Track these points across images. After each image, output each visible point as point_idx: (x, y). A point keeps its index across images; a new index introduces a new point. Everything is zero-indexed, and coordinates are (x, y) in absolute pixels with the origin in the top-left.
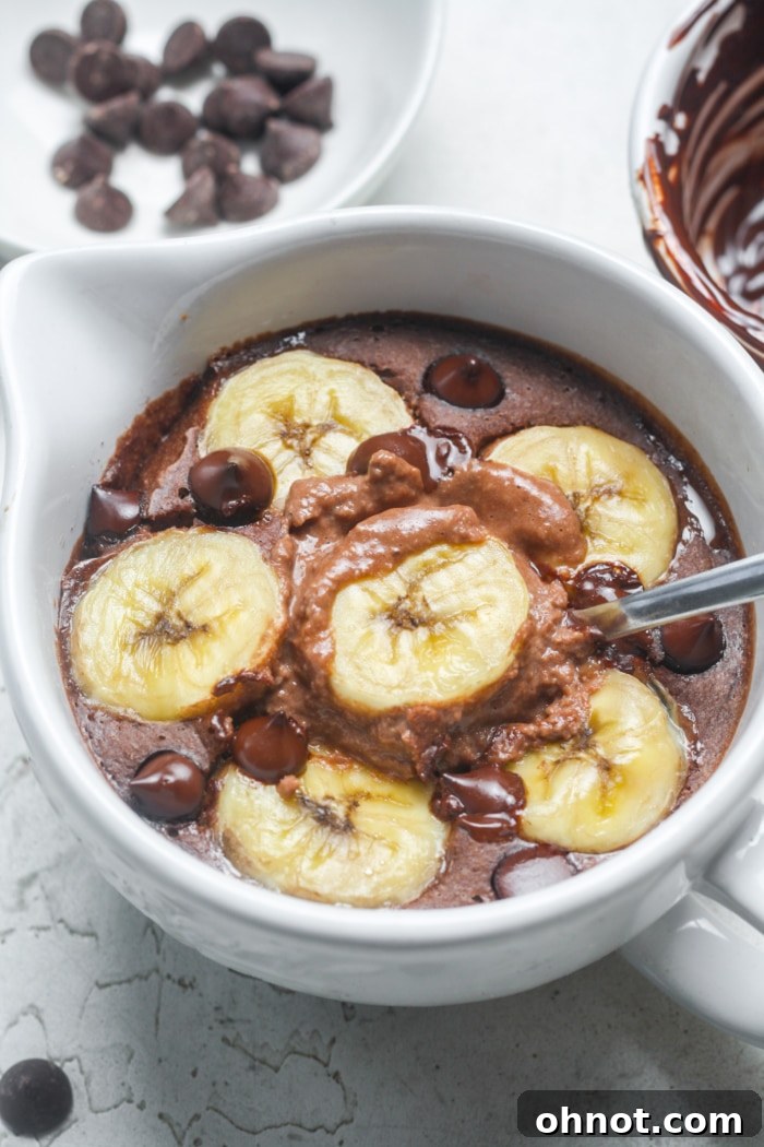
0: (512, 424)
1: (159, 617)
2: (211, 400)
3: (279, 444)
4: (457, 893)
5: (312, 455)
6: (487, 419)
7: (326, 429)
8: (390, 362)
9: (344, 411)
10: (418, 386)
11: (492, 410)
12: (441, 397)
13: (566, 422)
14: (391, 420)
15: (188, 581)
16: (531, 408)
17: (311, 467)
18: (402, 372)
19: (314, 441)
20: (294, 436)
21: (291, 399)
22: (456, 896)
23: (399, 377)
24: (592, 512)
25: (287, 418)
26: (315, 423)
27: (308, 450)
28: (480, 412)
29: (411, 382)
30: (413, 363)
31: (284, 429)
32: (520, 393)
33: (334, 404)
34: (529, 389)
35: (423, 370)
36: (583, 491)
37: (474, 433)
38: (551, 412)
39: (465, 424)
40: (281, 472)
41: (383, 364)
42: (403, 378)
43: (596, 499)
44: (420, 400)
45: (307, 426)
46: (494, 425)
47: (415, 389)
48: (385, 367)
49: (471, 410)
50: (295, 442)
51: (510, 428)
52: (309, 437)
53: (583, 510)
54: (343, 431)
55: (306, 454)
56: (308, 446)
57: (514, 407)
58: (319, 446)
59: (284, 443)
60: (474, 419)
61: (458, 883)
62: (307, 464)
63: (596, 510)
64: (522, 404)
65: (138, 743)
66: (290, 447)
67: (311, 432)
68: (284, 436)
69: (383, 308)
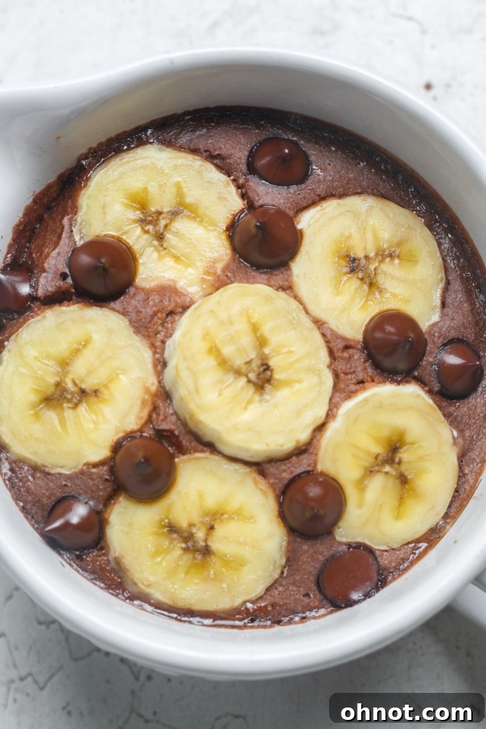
0: (319, 195)
1: (58, 385)
2: (81, 189)
3: (139, 231)
4: (292, 593)
5: (165, 238)
6: (299, 194)
7: (175, 214)
8: (220, 148)
9: (189, 200)
10: (244, 167)
11: (303, 186)
12: (262, 178)
13: (359, 191)
14: (225, 206)
15: (77, 352)
16: (332, 181)
17: (165, 249)
18: (230, 156)
19: (166, 226)
20: (150, 223)
21: (145, 190)
22: (291, 595)
23: (228, 160)
24: (379, 271)
25: (143, 207)
26: (165, 210)
27: (162, 234)
28: (293, 189)
29: (238, 164)
30: (237, 147)
31: (141, 216)
32: (323, 168)
33: (180, 193)
34: (329, 164)
35: (247, 153)
36: (372, 255)
37: (289, 208)
38: (347, 183)
39: (282, 201)
40: (141, 255)
41: (215, 150)
42: (232, 161)
43: (382, 261)
44: (247, 180)
45: (159, 213)
46: (305, 197)
47: (241, 171)
48: (217, 153)
49: (285, 187)
50: (150, 227)
51: (317, 198)
52: (163, 223)
53: (372, 270)
54: (189, 217)
55: (160, 237)
56: (162, 230)
57: (319, 181)
58: (170, 230)
59: (143, 228)
60: (290, 195)
61: (293, 584)
62: (162, 246)
63: (382, 270)
64: (325, 177)
65: (47, 490)
66: (147, 232)
67: (164, 218)
68: (143, 222)
69: (212, 105)
